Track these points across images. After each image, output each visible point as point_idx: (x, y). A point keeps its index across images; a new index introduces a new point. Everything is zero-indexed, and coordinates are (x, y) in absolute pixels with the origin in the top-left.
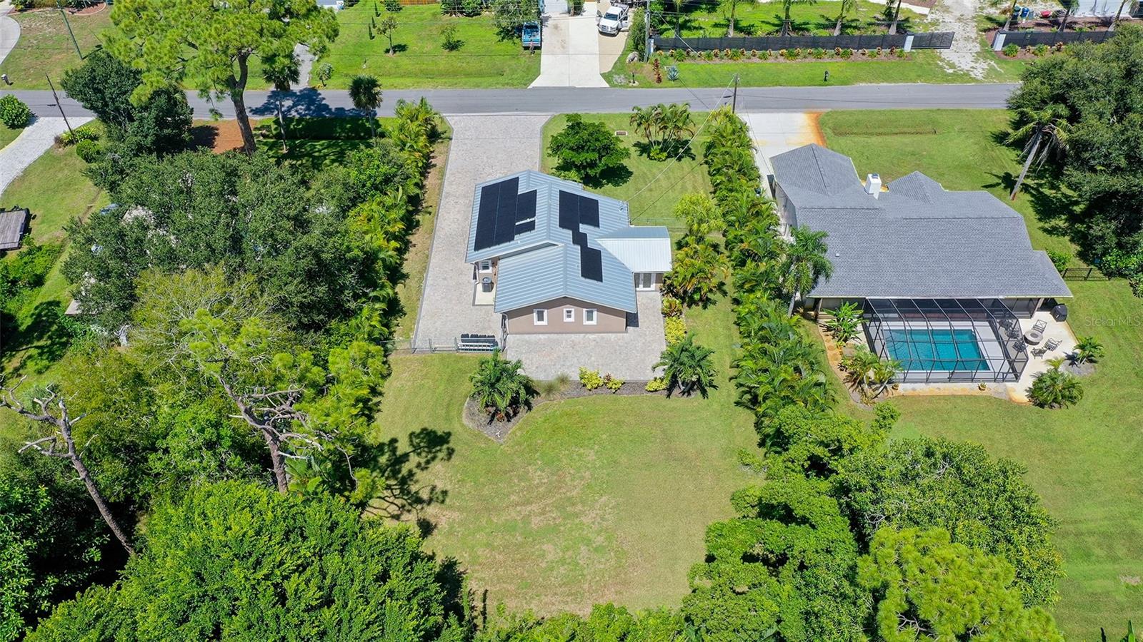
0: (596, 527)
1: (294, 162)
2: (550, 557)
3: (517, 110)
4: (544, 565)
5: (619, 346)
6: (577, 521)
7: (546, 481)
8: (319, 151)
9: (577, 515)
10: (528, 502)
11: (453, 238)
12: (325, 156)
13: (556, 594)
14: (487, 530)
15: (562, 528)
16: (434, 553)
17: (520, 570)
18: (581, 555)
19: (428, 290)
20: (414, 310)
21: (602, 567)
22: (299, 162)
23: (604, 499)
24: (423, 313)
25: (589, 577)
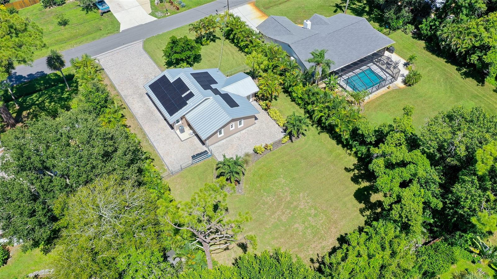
0: (307, 207)
1: (28, 111)
2: (300, 229)
3: (124, 44)
4: (301, 233)
5: (257, 131)
6: (299, 209)
7: (274, 200)
8: (37, 100)
9: (296, 207)
10: (274, 213)
11: (146, 115)
12: (43, 101)
13: (314, 242)
14: (268, 232)
15: (296, 215)
16: (255, 254)
17: (293, 241)
18: (311, 221)
19: (155, 144)
20: (156, 156)
21: (322, 221)
22: (31, 110)
23: (301, 195)
24: (162, 156)
25: (321, 228)
